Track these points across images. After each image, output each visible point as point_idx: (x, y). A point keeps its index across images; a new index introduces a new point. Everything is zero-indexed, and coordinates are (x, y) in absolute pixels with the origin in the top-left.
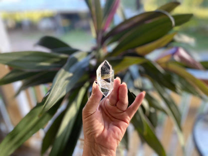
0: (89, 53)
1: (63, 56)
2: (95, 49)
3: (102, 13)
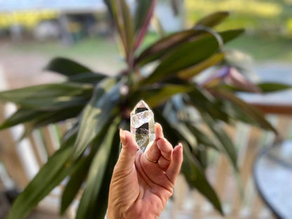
1: (87, 86)
3: (132, 24)
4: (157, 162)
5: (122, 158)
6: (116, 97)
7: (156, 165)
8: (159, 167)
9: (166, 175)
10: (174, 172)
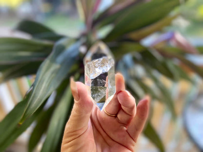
0: (77, 40)
2: (84, 35)
4: (116, 117)
5: (75, 116)
6: (75, 54)
7: (115, 120)
8: (119, 121)
9: (127, 131)
10: (137, 129)
